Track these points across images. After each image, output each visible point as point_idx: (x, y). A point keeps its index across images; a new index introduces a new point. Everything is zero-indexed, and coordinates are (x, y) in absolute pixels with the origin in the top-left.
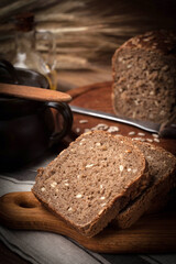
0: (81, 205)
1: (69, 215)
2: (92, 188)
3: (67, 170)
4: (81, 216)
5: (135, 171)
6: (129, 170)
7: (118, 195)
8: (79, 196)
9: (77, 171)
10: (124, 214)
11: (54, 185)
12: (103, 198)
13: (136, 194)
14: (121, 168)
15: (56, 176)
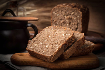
0: (48, 49)
1: (43, 53)
2: (52, 43)
3: (41, 39)
4: (49, 53)
5: (69, 35)
6: (67, 35)
7: (63, 43)
8: (47, 46)
9: (45, 39)
10: (66, 52)
11: (36, 45)
12: (57, 45)
13: (70, 44)
14: (63, 35)
15: (36, 42)
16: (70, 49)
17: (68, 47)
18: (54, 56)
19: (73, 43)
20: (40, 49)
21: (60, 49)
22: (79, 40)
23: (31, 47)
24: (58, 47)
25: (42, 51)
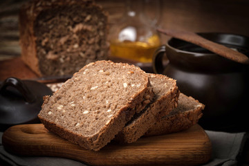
16: (139, 119)
17: (136, 116)
18: (102, 137)
19: (148, 105)
20: (70, 119)
21: (115, 122)
22: (164, 99)
23: (50, 113)
24: (110, 116)
25: (73, 123)
